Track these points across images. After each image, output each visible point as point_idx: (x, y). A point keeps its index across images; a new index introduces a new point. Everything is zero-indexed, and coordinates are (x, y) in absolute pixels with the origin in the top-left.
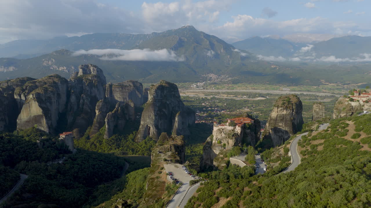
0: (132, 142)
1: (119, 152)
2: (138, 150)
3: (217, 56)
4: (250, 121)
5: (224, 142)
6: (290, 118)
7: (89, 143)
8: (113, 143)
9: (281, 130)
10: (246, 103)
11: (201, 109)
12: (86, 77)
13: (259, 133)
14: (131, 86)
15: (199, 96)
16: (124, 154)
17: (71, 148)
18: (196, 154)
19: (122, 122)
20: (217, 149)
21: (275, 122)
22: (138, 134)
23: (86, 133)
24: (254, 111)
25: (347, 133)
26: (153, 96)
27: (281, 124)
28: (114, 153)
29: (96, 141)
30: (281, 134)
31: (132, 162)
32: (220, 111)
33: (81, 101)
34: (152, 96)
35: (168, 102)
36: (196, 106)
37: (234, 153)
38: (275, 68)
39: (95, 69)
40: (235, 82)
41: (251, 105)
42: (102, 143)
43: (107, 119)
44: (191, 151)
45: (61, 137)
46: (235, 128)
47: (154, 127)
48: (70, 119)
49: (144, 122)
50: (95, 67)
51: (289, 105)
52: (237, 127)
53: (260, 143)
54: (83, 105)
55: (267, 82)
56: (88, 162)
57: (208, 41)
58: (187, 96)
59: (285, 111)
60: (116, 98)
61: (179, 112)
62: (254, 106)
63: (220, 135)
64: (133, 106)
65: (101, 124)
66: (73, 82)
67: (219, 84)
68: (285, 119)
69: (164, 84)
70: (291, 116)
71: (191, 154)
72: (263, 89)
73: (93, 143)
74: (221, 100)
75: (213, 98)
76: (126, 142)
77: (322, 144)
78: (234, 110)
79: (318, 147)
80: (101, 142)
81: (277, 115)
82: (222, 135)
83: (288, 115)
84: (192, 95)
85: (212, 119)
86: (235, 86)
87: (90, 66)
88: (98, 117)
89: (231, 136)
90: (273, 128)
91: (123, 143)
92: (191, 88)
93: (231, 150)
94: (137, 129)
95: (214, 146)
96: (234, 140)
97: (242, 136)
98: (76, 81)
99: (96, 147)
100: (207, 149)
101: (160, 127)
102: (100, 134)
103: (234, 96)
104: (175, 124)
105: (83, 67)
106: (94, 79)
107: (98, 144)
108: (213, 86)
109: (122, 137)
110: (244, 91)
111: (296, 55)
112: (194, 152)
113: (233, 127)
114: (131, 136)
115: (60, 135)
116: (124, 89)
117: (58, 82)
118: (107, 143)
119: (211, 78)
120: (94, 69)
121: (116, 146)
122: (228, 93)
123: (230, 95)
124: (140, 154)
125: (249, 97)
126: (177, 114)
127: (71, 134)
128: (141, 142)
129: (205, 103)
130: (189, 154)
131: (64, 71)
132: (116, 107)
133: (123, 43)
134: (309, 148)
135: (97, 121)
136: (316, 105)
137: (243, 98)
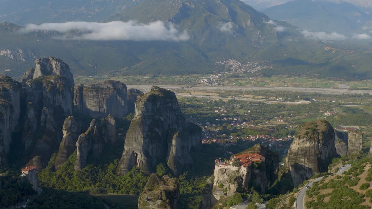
0: (113, 174)
1: (95, 190)
2: (120, 186)
3: (240, 31)
4: (260, 159)
5: (226, 185)
6: (315, 152)
7: (54, 177)
8: (87, 176)
9: (304, 167)
10: (281, 109)
11: (213, 120)
12: (48, 80)
13: (277, 170)
14: (110, 89)
15: (211, 97)
16: (102, 192)
17: (35, 187)
18: (199, 192)
19: (98, 147)
20: (218, 194)
21: (296, 156)
22: (121, 163)
23: (50, 162)
24: (290, 124)
25: (358, 182)
26: (142, 111)
27: (303, 160)
28: (88, 191)
29: (64, 173)
30: (303, 172)
31: (113, 205)
32: (240, 123)
33: (43, 117)
34: (140, 112)
35: (162, 119)
36: (205, 114)
37: (235, 201)
38: (330, 51)
39: (59, 64)
40: (267, 74)
41: (288, 112)
42: (72, 177)
43: (78, 143)
44: (193, 188)
45: (23, 173)
46: (241, 168)
47: (143, 154)
48: (28, 143)
49: (129, 147)
50: (59, 61)
51: (313, 135)
52: (242, 167)
53: (278, 182)
54: (45, 122)
55: (316, 75)
56: (57, 206)
57: (227, 8)
58: (193, 97)
59: (308, 143)
60: (89, 107)
61: (177, 133)
62: (292, 115)
63: (222, 176)
64: (113, 124)
65: (71, 150)
66: (29, 87)
67: (243, 77)
68: (308, 154)
69: (156, 93)
70: (316, 149)
71: (193, 192)
72: (309, 85)
73: (60, 177)
74: (243, 105)
75: (232, 100)
76: (104, 175)
77: (329, 195)
78: (261, 121)
79: (325, 198)
80: (70, 175)
81: (299, 148)
82: (224, 177)
83: (312, 147)
84: (200, 95)
85: (227, 136)
86: (267, 80)
87: (51, 59)
88: (66, 140)
89: (233, 180)
90: (293, 164)
91: (101, 176)
92: (200, 84)
93: (232, 197)
94: (120, 156)
95: (215, 189)
96: (236, 185)
97: (250, 178)
98: (33, 85)
99: (64, 182)
100: (206, 194)
101: (151, 154)
102: (69, 164)
103: (263, 97)
104: (172, 148)
105: (41, 61)
106: (58, 83)
107: (66, 178)
108: (233, 80)
109: (98, 168)
110: (280, 88)
111: (365, 28)
112: (197, 189)
113: (237, 167)
114: (111, 166)
115: (22, 170)
116: (99, 93)
117: (8, 88)
118: (79, 177)
119: (231, 66)
120: (56, 64)
121: (91, 181)
122: (255, 93)
123: (258, 95)
124: (123, 192)
125: (285, 100)
126: (175, 136)
127: (35, 169)
128: (124, 175)
129: (219, 110)
130: (190, 193)
131: (7, 57)
132: (91, 126)
133: (96, 10)
134: (315, 199)
135: (65, 145)
136: (352, 134)
137: (277, 101)
